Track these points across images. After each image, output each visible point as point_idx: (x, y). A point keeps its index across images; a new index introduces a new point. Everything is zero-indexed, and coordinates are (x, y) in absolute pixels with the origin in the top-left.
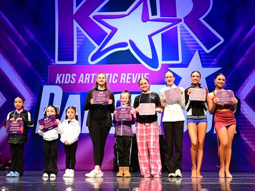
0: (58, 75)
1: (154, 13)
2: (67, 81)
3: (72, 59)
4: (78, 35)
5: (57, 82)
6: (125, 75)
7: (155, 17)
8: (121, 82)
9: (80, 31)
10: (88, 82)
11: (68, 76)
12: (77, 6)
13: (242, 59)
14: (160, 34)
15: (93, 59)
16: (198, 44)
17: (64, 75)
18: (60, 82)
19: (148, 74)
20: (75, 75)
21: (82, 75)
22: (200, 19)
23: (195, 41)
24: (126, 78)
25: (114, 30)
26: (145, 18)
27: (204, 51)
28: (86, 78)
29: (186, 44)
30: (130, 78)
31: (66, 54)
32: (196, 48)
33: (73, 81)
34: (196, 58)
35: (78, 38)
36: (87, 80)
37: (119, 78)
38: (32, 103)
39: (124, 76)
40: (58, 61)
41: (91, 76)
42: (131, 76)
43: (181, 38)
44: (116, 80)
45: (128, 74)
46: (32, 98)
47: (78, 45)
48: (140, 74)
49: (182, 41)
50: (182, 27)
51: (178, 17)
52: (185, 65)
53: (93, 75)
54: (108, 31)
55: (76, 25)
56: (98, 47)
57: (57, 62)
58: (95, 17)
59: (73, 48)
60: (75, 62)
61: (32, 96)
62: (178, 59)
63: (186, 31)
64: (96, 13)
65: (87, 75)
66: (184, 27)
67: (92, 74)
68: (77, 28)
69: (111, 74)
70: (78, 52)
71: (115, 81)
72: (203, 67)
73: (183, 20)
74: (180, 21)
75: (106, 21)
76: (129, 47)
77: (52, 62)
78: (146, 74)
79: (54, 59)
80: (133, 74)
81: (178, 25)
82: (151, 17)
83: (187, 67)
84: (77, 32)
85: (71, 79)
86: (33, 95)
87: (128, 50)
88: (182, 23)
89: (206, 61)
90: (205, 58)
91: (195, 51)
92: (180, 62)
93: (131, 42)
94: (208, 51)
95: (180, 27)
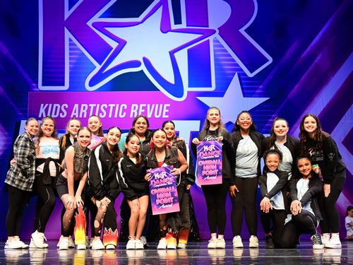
0: (42, 105)
1: (178, 21)
2: (55, 114)
3: (63, 84)
4: (70, 49)
5: (40, 116)
6: (137, 106)
7: (178, 27)
8: (131, 116)
9: (75, 45)
10: (85, 116)
11: (57, 107)
12: (70, 9)
13: (296, 87)
15: (92, 83)
16: (237, 65)
17: (51, 105)
18: (44, 115)
19: (169, 105)
20: (67, 106)
21: (76, 106)
22: (240, 30)
23: (233, 60)
24: (138, 111)
25: (122, 44)
26: (165, 28)
27: (245, 74)
28: (82, 111)
29: (221, 65)
30: (143, 111)
31: (54, 76)
32: (236, 70)
33: (63, 114)
34: (235, 84)
35: (70, 54)
36: (83, 113)
37: (128, 111)
38: (5, 146)
39: (135, 107)
40: (43, 85)
41: (89, 108)
42: (145, 108)
43: (215, 55)
44: (125, 114)
45: (141, 106)
46: (4, 138)
47: (70, 63)
48: (157, 105)
49: (216, 60)
50: (216, 41)
51: (211, 27)
52: (219, 93)
53: (92, 106)
54: (114, 45)
55: (68, 35)
57: (41, 87)
58: (95, 25)
59: (63, 68)
60: (66, 87)
61: (5, 135)
62: (210, 86)
63: (222, 46)
64: (96, 18)
65: (83, 105)
66: (218, 41)
67: (90, 105)
68: (70, 40)
69: (118, 105)
70: (70, 73)
71: (122, 114)
72: (244, 96)
73: (218, 31)
74: (213, 32)
75: (111, 30)
76: (143, 67)
77: (34, 87)
78: (166, 105)
79: (37, 83)
80: (149, 106)
81: (211, 38)
82: (174, 26)
83: (223, 96)
84: (70, 45)
85: (61, 111)
86: (6, 133)
87: (142, 72)
88: (217, 35)
89: (249, 88)
90: (247, 84)
91: (234, 74)
92: (213, 89)
93: (145, 60)
94: (250, 75)
95: (214, 41)
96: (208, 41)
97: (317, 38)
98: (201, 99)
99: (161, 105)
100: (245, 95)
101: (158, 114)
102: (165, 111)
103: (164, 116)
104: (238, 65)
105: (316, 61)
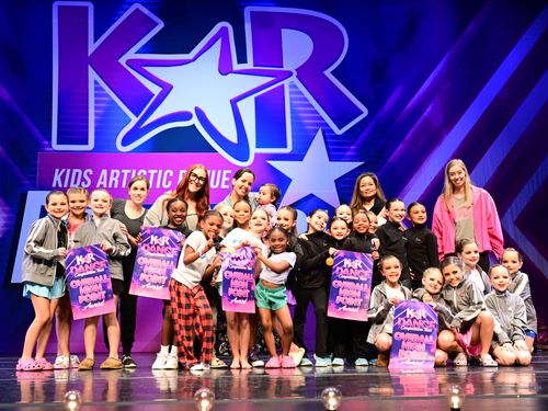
0: (57, 170)
1: (242, 59)
2: (75, 183)
3: (85, 142)
4: (96, 95)
5: (54, 185)
7: (242, 67)
9: (102, 89)
10: (116, 186)
11: (77, 174)
12: (95, 41)
13: (399, 148)
14: (252, 98)
15: (125, 142)
17: (69, 171)
18: (60, 185)
19: (230, 172)
20: (91, 172)
21: (104, 172)
22: (325, 72)
23: (316, 112)
25: (167, 89)
26: (225, 68)
27: (331, 131)
28: (112, 179)
29: (300, 118)
31: (74, 131)
32: (319, 125)
33: (86, 183)
34: (318, 144)
35: (96, 102)
36: (114, 182)
37: (174, 178)
38: (5, 225)
40: (58, 143)
43: (291, 105)
44: (170, 183)
46: (4, 215)
47: (96, 114)
48: (213, 172)
49: (292, 112)
50: (293, 86)
51: (285, 68)
52: (297, 156)
53: (126, 172)
54: (156, 90)
55: (93, 75)
56: (134, 120)
57: (56, 146)
58: (130, 63)
59: (86, 121)
60: (91, 146)
61: (6, 212)
63: (301, 93)
64: (131, 54)
65: (113, 172)
66: (295, 87)
67: (123, 171)
68: (96, 83)
69: (160, 172)
70: (96, 128)
71: (167, 184)
72: (330, 160)
73: (295, 73)
74: (289, 74)
75: (151, 70)
76: (195, 121)
77: (45, 146)
78: (225, 172)
79: (50, 140)
81: (286, 83)
82: (236, 66)
83: (301, 160)
84: (96, 89)
85: (83, 179)
86: (7, 208)
87: (193, 126)
88: (294, 79)
89: (336, 150)
90: (334, 144)
91: (316, 131)
92: (289, 150)
93: (198, 111)
94: (339, 132)
95: (291, 87)
96: (283, 86)
97: (427, 84)
98: (272, 163)
99: (219, 172)
100: (332, 158)
101: (215, 184)
102: (225, 179)
103: (223, 186)
104: (322, 119)
105: (425, 114)
